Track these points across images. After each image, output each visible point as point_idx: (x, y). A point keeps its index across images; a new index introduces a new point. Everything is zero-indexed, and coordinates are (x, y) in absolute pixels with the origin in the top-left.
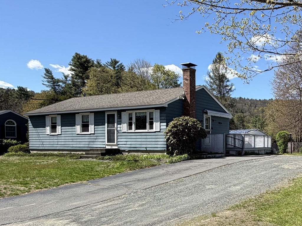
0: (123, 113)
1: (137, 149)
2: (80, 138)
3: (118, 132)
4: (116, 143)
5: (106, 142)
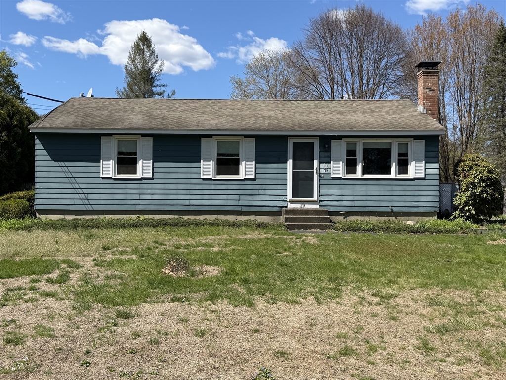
0: (334, 143)
1: (369, 209)
2: (213, 187)
3: (320, 177)
4: (315, 198)
5: (289, 197)
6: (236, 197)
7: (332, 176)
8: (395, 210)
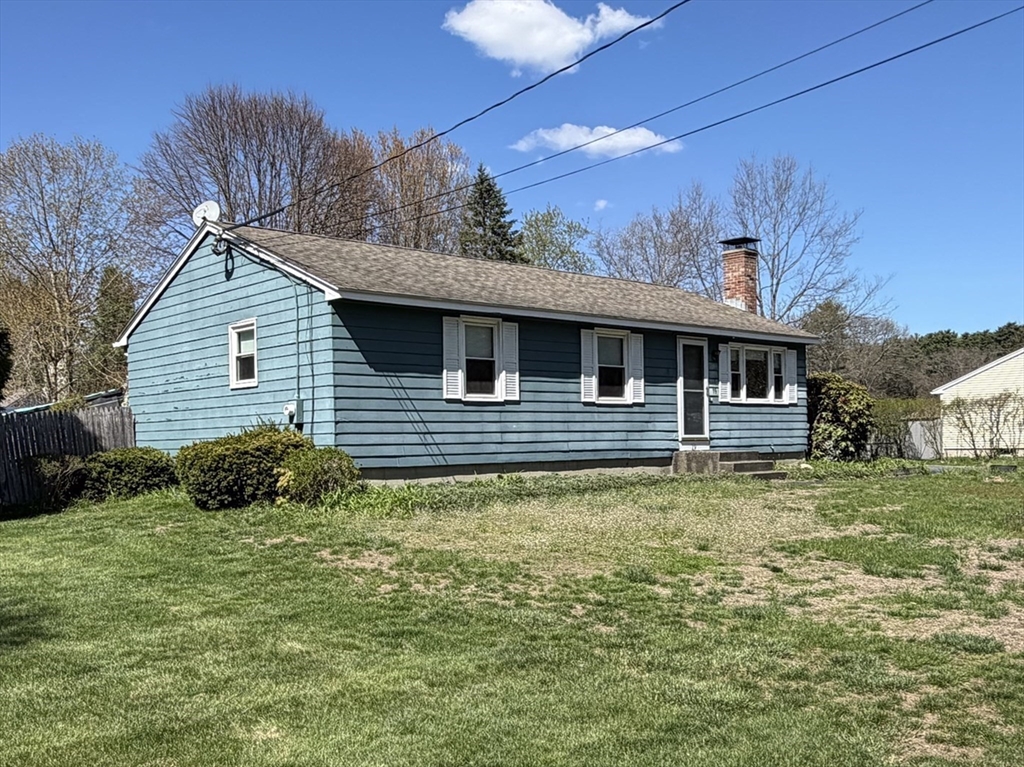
0: (721, 347)
2: (596, 417)
3: (710, 401)
4: (707, 435)
5: (681, 435)
6: (623, 436)
7: (720, 400)
8: (777, 449)
